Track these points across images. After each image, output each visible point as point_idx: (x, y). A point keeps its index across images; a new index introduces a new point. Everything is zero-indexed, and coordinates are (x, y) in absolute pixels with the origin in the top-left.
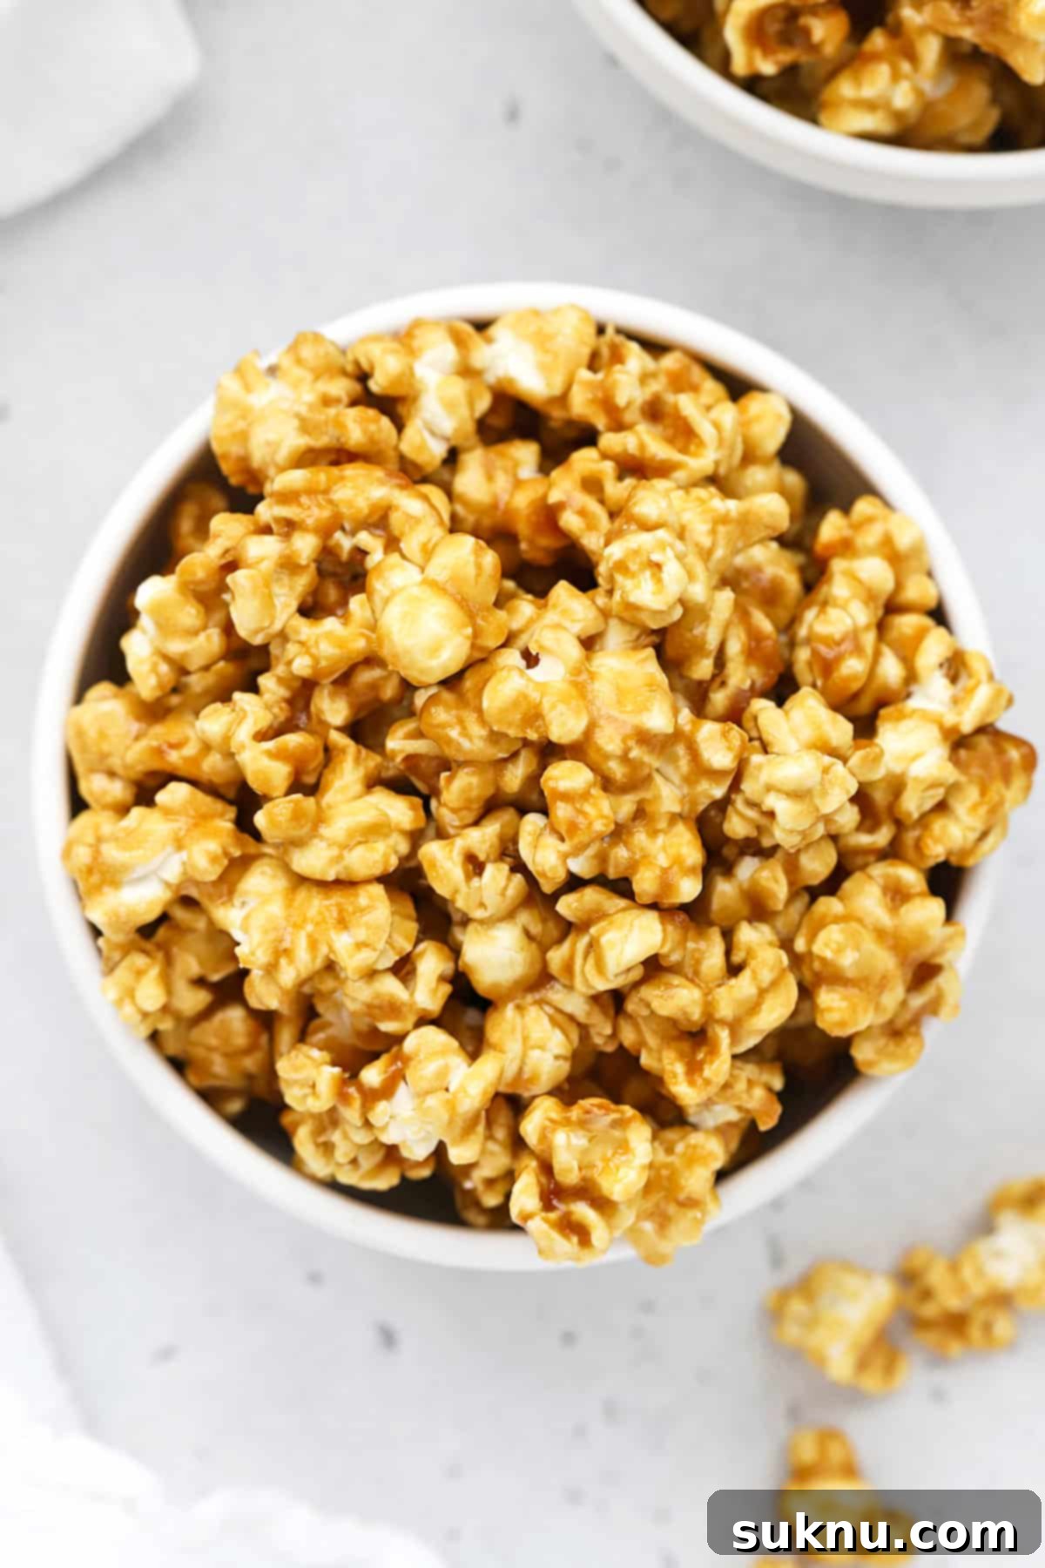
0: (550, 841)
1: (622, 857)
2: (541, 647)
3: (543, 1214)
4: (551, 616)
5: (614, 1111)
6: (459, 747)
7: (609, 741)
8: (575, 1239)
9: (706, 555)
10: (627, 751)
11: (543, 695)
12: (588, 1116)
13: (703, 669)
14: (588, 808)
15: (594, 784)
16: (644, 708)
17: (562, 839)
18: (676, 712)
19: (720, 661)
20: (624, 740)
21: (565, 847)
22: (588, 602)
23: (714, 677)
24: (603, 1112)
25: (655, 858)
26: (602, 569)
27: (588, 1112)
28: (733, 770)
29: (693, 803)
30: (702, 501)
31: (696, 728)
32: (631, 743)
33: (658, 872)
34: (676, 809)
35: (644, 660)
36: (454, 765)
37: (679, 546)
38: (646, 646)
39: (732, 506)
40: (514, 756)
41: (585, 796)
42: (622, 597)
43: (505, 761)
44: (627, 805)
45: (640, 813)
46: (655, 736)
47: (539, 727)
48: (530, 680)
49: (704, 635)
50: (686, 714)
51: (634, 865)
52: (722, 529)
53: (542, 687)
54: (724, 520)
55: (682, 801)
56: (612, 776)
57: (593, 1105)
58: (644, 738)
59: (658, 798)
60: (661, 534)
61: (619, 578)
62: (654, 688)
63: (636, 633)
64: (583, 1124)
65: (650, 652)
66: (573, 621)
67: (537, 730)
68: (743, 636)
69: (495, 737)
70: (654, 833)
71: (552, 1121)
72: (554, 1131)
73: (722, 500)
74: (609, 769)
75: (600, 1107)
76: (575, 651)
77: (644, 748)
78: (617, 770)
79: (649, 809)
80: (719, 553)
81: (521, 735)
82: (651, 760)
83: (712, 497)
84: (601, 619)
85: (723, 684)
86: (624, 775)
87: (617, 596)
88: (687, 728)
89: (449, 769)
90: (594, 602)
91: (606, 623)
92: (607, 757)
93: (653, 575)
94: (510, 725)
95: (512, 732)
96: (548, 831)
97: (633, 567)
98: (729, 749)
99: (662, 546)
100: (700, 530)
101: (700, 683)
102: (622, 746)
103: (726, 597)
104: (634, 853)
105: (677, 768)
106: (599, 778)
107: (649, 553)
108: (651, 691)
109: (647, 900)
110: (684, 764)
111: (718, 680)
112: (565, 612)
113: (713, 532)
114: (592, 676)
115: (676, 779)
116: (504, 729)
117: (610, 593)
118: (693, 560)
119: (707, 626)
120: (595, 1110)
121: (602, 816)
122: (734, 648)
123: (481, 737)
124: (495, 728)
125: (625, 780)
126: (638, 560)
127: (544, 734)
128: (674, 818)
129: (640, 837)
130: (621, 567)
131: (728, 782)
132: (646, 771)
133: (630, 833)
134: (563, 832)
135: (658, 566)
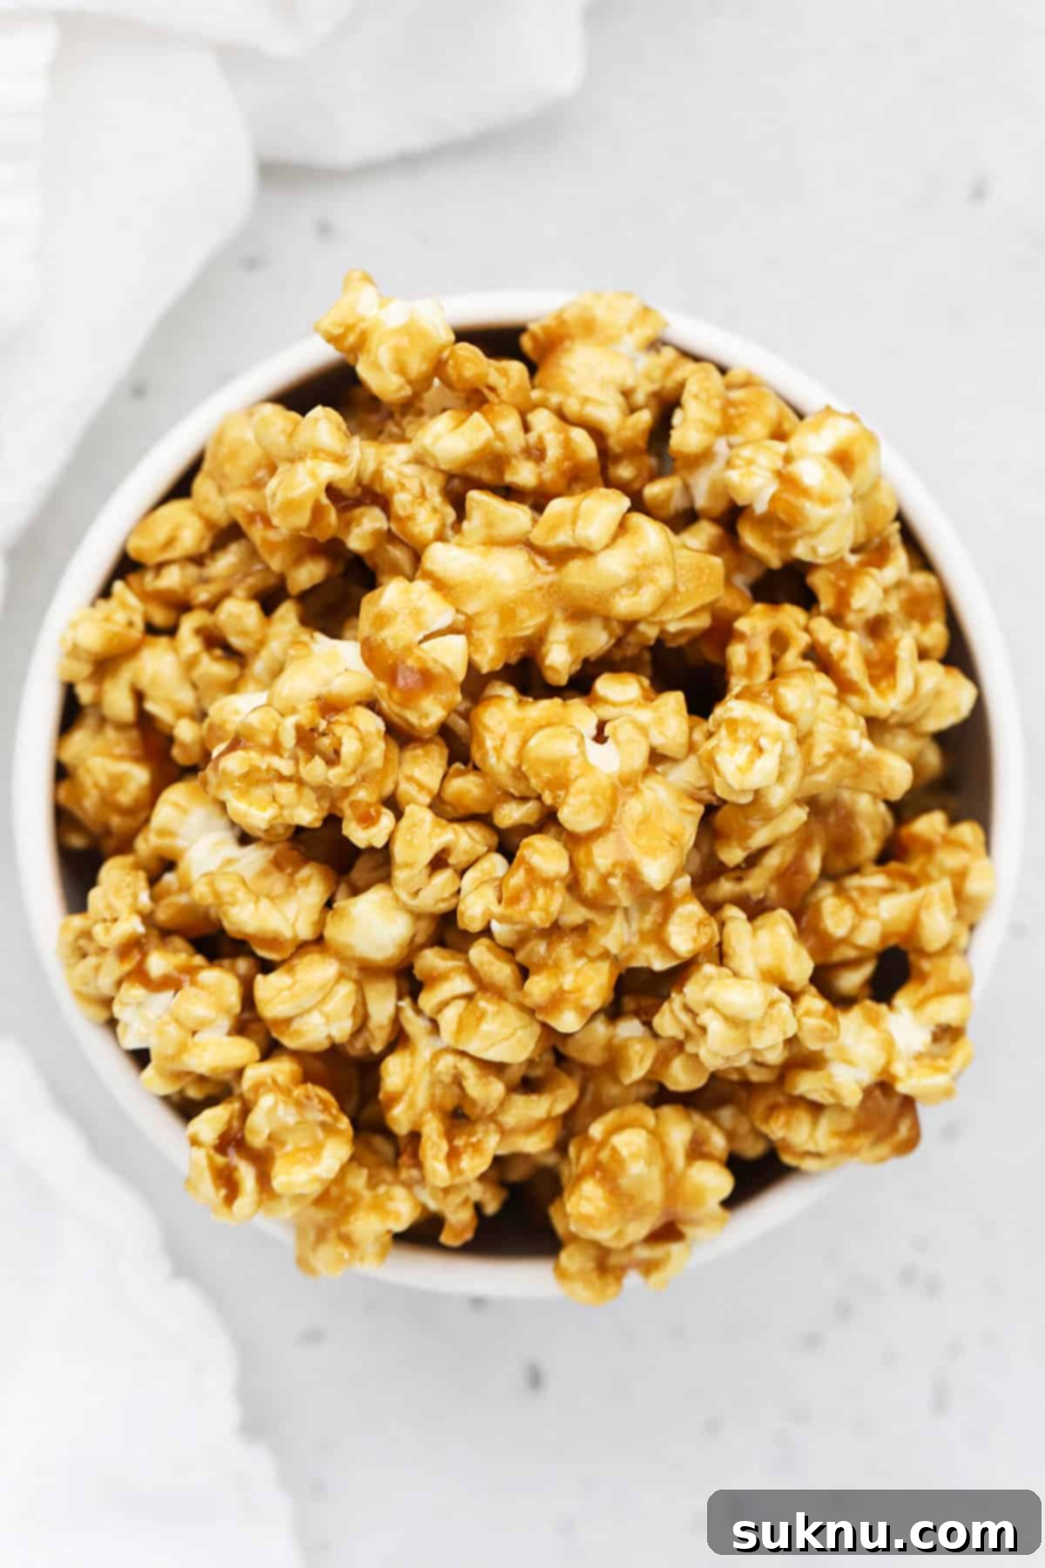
0: (490, 894)
1: (539, 953)
2: (615, 735)
3: (212, 1152)
4: (645, 715)
5: (331, 1114)
6: (485, 755)
7: (603, 855)
8: (223, 1192)
9: (808, 769)
10: (610, 874)
11: (582, 775)
12: (305, 1101)
13: (733, 855)
14: (541, 894)
15: (562, 879)
16: (652, 852)
17: (500, 901)
18: (677, 874)
19: (753, 860)
20: (615, 865)
21: (497, 909)
22: (685, 727)
23: (738, 867)
24: (321, 1107)
25: (564, 974)
26: (719, 712)
27: (308, 1098)
28: (683, 958)
29: (631, 957)
30: (844, 724)
31: (683, 900)
32: (619, 872)
33: (555, 987)
34: (614, 949)
35: (690, 813)
36: (470, 766)
37: (792, 748)
38: (699, 801)
39: (866, 747)
40: (524, 799)
41: (547, 883)
42: (713, 749)
43: (513, 797)
44: (577, 915)
45: (582, 929)
46: (643, 882)
47: (559, 796)
48: (583, 753)
49: (754, 830)
50: (684, 882)
51: (542, 966)
52: (840, 760)
53: (588, 768)
54: (849, 753)
55: (623, 947)
56: (583, 884)
57: (318, 1096)
58: (632, 876)
59: (606, 930)
60: (785, 727)
61: (723, 732)
62: (675, 843)
63: (703, 783)
64: (299, 1105)
65: (700, 809)
66: (662, 733)
67: (555, 798)
68: (789, 856)
69: (518, 774)
70: (580, 954)
71: (275, 1082)
72: (270, 1091)
73: (862, 735)
74: (585, 876)
75: (322, 1101)
76: (639, 759)
77: (627, 885)
78: (590, 883)
79: (591, 931)
80: (822, 778)
81: (539, 791)
82: (624, 898)
83: (856, 727)
84: (684, 750)
85: (739, 880)
86: (593, 891)
87: (712, 742)
88: (676, 895)
89: (465, 763)
90: (691, 729)
91: (687, 756)
92: (591, 864)
93: (751, 754)
94: (538, 775)
95: (534, 782)
96: (497, 883)
97: (741, 733)
98: (695, 940)
99: (777, 738)
100: (822, 747)
101: (722, 864)
102: (610, 867)
103: (800, 814)
104: (550, 956)
105: (641, 919)
106: (570, 877)
107: (762, 734)
108: (672, 844)
109: (528, 1002)
110: (648, 922)
111: (738, 874)
112: (660, 721)
113: (830, 757)
114: (637, 791)
115: (635, 927)
116: (530, 774)
117: (710, 735)
118: (796, 766)
119: (763, 826)
120: (316, 1101)
121: (547, 912)
122: (773, 860)
123: (508, 765)
124: (524, 768)
125: (590, 895)
126: (749, 731)
127: (558, 805)
128: (605, 955)
129: (564, 949)
130: (733, 724)
131: (672, 963)
132: (612, 902)
133: (561, 938)
134: (505, 896)
135: (760, 750)
